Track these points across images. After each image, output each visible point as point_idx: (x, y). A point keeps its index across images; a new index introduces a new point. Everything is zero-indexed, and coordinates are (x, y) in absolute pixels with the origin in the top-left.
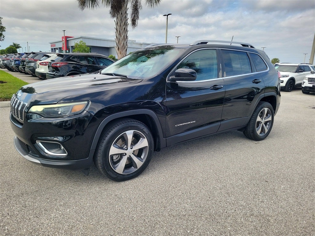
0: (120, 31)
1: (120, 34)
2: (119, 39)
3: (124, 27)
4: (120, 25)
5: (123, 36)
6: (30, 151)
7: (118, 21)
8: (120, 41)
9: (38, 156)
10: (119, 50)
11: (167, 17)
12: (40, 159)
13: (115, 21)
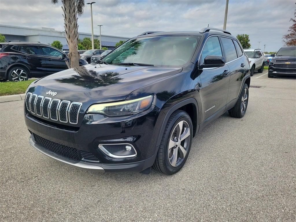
0: (69, 18)
1: (70, 21)
2: (69, 27)
3: (73, 14)
4: (70, 12)
5: (73, 24)
6: (82, 158)
7: (66, 7)
8: (71, 28)
9: (98, 162)
10: (70, 38)
11: (91, 5)
12: (102, 165)
13: (62, 7)
